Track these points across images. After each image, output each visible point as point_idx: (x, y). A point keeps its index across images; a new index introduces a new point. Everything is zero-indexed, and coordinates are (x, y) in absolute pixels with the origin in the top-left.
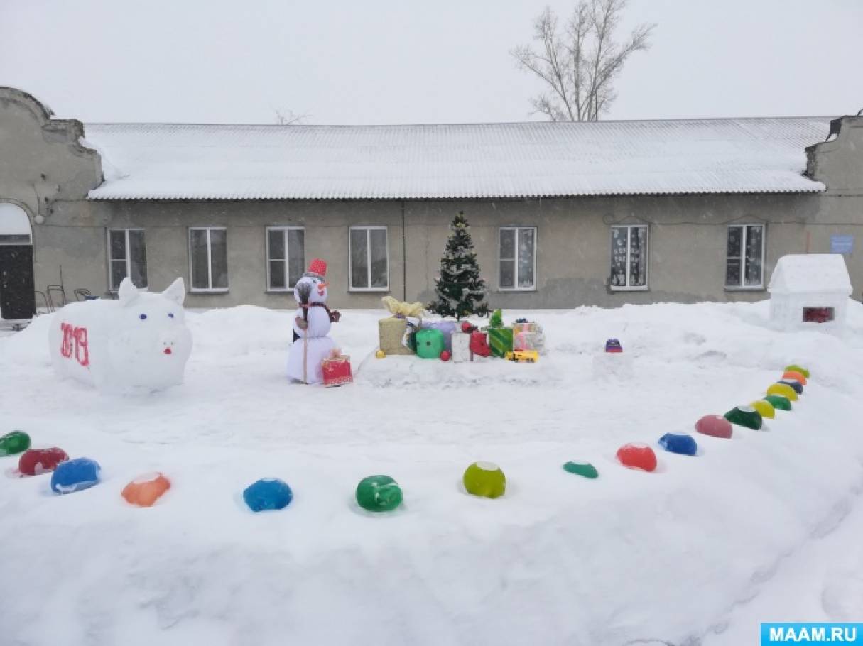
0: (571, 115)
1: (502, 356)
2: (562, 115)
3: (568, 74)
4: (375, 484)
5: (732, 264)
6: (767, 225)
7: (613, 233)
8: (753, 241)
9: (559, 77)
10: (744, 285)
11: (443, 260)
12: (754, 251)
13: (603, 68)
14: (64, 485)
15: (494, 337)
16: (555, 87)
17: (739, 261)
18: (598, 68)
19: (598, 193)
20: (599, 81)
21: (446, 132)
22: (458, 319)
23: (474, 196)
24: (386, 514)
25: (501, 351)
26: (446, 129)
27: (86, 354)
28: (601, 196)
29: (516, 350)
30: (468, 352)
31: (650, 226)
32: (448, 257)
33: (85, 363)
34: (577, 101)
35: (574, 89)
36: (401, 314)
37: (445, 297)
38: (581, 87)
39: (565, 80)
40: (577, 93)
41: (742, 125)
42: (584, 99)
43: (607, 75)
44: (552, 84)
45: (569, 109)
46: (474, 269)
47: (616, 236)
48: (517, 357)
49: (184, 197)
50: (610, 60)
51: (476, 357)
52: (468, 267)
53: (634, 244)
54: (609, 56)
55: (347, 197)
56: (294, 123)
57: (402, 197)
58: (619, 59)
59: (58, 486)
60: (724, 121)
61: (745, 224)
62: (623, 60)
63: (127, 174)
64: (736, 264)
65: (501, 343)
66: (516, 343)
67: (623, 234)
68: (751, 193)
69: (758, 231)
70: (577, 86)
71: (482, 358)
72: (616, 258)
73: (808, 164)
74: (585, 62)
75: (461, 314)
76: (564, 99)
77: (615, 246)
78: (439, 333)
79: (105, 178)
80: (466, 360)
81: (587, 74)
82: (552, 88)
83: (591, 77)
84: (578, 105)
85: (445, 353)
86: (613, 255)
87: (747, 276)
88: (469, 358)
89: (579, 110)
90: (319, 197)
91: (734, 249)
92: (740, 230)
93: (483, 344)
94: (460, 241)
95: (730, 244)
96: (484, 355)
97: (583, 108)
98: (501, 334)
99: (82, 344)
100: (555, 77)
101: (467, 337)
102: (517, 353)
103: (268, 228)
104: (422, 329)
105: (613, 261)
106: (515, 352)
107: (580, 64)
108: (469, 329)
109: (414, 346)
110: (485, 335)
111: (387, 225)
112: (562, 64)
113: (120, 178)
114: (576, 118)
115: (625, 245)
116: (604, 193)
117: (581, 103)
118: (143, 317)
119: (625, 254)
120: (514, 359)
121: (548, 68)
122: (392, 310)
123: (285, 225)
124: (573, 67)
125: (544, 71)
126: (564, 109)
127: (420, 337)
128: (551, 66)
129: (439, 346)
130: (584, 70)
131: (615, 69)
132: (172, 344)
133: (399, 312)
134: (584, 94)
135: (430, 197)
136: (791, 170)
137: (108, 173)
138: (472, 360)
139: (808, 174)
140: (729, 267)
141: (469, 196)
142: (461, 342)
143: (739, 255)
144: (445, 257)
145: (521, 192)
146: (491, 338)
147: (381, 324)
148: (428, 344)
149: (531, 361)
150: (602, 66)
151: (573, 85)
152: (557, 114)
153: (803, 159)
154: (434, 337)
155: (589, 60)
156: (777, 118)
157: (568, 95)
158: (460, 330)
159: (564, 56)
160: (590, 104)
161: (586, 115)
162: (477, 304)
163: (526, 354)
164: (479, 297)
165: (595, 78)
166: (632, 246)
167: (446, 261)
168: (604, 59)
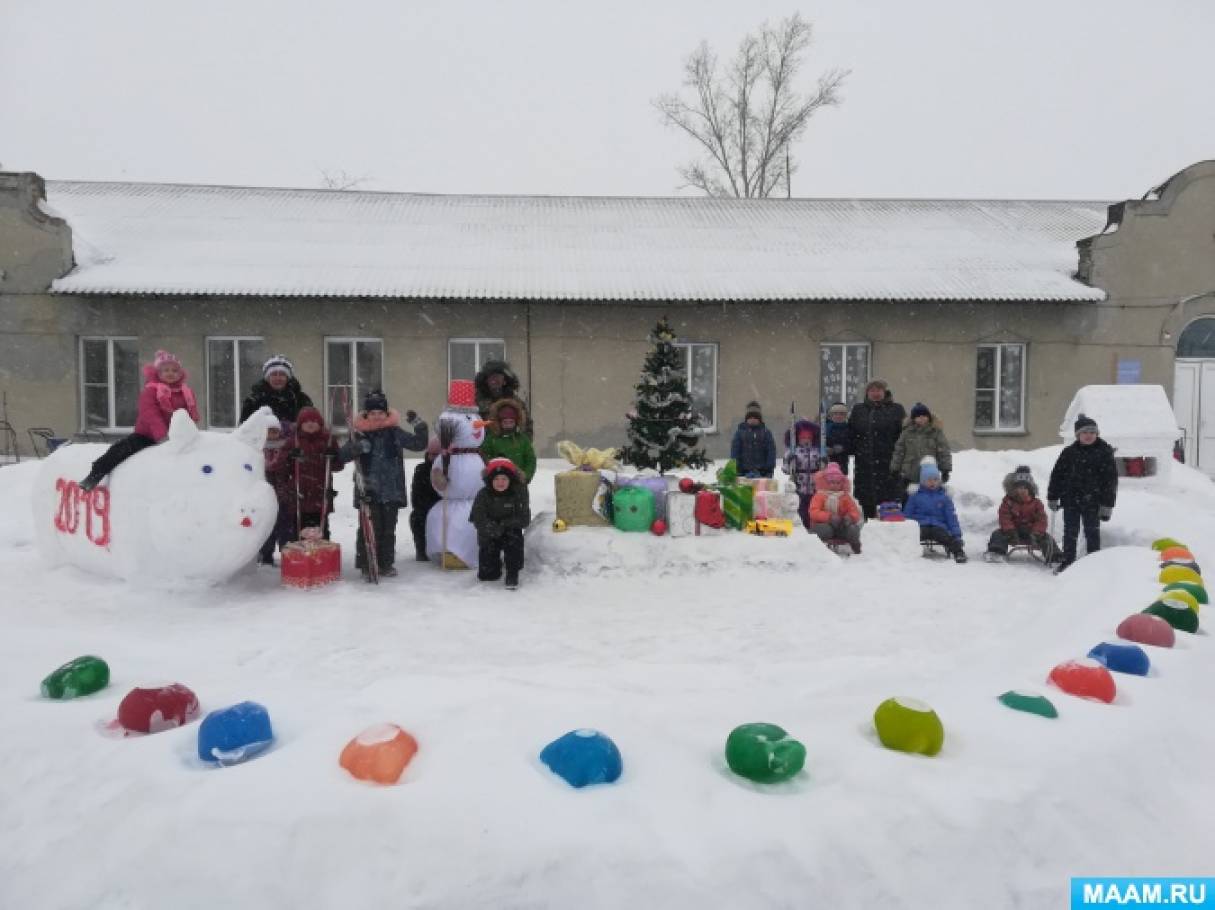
0: (737, 192)
1: (740, 528)
2: (724, 191)
3: (730, 134)
4: (762, 738)
5: (982, 399)
6: (1028, 345)
7: (823, 353)
8: (1010, 367)
9: (720, 138)
10: (998, 427)
11: (640, 387)
12: (1012, 381)
13: (779, 129)
14: (225, 748)
15: (731, 501)
16: (715, 153)
17: (992, 394)
18: (773, 128)
19: (804, 297)
20: (773, 146)
21: (581, 207)
22: (661, 472)
23: (632, 297)
24: (782, 787)
25: (738, 520)
26: (579, 202)
27: (106, 527)
28: (808, 301)
29: (758, 518)
30: (692, 522)
31: (872, 345)
32: (647, 382)
33: (103, 541)
34: (744, 172)
35: (740, 157)
36: (588, 464)
37: (643, 440)
38: (749, 153)
39: (727, 143)
40: (744, 162)
41: (983, 208)
42: (754, 169)
43: (783, 138)
44: (710, 147)
45: (734, 182)
46: (686, 400)
47: (826, 357)
48: (761, 529)
49: (201, 292)
50: (791, 117)
51: (704, 528)
52: (677, 396)
53: (851, 368)
54: (787, 112)
55: (448, 295)
56: (348, 189)
57: (529, 297)
58: (801, 118)
59: (215, 752)
60: (960, 204)
61: (997, 342)
62: (806, 119)
63: (111, 256)
64: (988, 399)
65: (739, 508)
66: (757, 509)
67: (836, 353)
68: (1008, 301)
69: (1016, 353)
70: (744, 153)
71: (713, 531)
72: (827, 388)
73: (1081, 262)
74: (755, 120)
75: (667, 466)
76: (727, 169)
77: (824, 371)
78: (648, 495)
79: (77, 261)
80: (690, 533)
81: (758, 137)
82: (709, 153)
83: (764, 141)
84: (745, 178)
85: (658, 523)
86: (822, 384)
87: (1002, 415)
88: (693, 531)
89: (747, 185)
90: (406, 295)
91: (984, 377)
92: (992, 351)
93: (716, 509)
94: (664, 359)
95: (980, 370)
96: (716, 526)
97: (753, 182)
98: (739, 494)
99: (99, 512)
100: (714, 139)
101: (691, 499)
102: (761, 523)
103: (328, 340)
104: (619, 488)
105: (822, 394)
106: (758, 521)
107: (748, 121)
108: (689, 488)
109: (611, 514)
110: (718, 496)
111: (505, 337)
112: (722, 121)
113: (101, 262)
114: (742, 194)
115: (838, 370)
116: (812, 297)
117: (749, 175)
118: (207, 470)
119: (839, 383)
120: (758, 532)
121: (705, 125)
122: (574, 460)
123: (354, 336)
124: (737, 125)
125: (700, 130)
126: (726, 183)
127: (619, 498)
128: (708, 123)
129: (649, 513)
130: (754, 131)
131: (795, 131)
132: (253, 511)
133: (586, 462)
134: (753, 163)
135: (569, 297)
136: (1058, 271)
137: (80, 253)
138: (698, 532)
139: (1081, 276)
140: (978, 403)
141: (624, 298)
142: (682, 508)
143: (993, 386)
144: (641, 382)
145: (690, 294)
146: (725, 503)
147: (558, 480)
148: (634, 509)
149: (782, 534)
150: (777, 125)
151: (738, 150)
152: (716, 189)
153: (1072, 257)
154: (641, 500)
155: (760, 117)
156: (1029, 202)
157: (731, 164)
158: (678, 489)
159: (726, 110)
160: (762, 177)
161: (757, 191)
162: (689, 452)
163: (773, 524)
164: (692, 441)
165: (769, 142)
166: (848, 372)
167: (646, 389)
168: (780, 116)
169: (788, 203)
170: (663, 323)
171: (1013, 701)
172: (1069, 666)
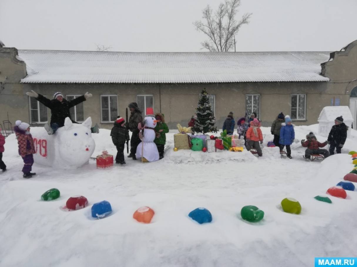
0: (218, 50)
1: (228, 149)
2: (214, 50)
3: (216, 33)
5: (292, 110)
6: (307, 95)
7: (246, 98)
8: (301, 101)
9: (213, 34)
10: (298, 119)
11: (198, 109)
12: (302, 104)
13: (231, 31)
14: (100, 214)
15: (225, 142)
16: (212, 38)
17: (296, 109)
18: (229, 31)
19: (241, 81)
20: (229, 36)
21: (174, 55)
22: (204, 134)
23: (190, 82)
25: (227, 147)
27: (46, 151)
28: (242, 82)
30: (214, 148)
31: (261, 95)
32: (200, 107)
33: (45, 155)
34: (220, 44)
35: (219, 39)
36: (183, 132)
37: (198, 124)
38: (222, 38)
39: (215, 35)
40: (220, 41)
41: (293, 54)
42: (224, 43)
43: (232, 34)
44: (210, 37)
45: (217, 47)
46: (211, 112)
47: (247, 99)
48: (234, 150)
49: (64, 82)
50: (234, 27)
51: (218, 150)
52: (209, 111)
53: (255, 102)
54: (233, 26)
55: (136, 82)
56: (105, 51)
57: (160, 82)
58: (237, 28)
59: (97, 215)
60: (285, 53)
61: (298, 94)
62: (239, 28)
63: (37, 72)
64: (295, 110)
65: (227, 144)
66: (232, 144)
67: (250, 98)
68: (301, 82)
69: (303, 97)
70: (220, 38)
71: (220, 150)
72: (247, 108)
73: (322, 70)
74: (224, 28)
75: (205, 132)
76: (215, 43)
77: (247, 103)
78: (201, 140)
79: (28, 73)
80: (213, 151)
81: (225, 33)
82: (210, 38)
83: (226, 34)
84: (221, 45)
85: (204, 148)
86: (246, 107)
87: (299, 115)
88: (214, 150)
89: (221, 48)
90: (124, 82)
91: (294, 104)
92: (296, 97)
93: (221, 144)
94: (204, 101)
95: (292, 102)
96: (221, 149)
97: (223, 47)
98: (227, 140)
99: (44, 147)
100: (212, 34)
101: (214, 141)
102: (234, 148)
103: (102, 96)
104: (192, 138)
105: (246, 109)
106: (233, 148)
107: (222, 29)
108: (213, 138)
109: (191, 146)
110: (221, 140)
111: (153, 94)
112: (214, 29)
113: (35, 73)
114: (220, 51)
115: (251, 102)
116: (243, 81)
117: (222, 45)
118: (76, 134)
119: (251, 106)
120: (233, 151)
121: (209, 30)
122: (180, 130)
123: (109, 94)
124: (218, 30)
125: (207, 32)
127: (194, 142)
128: (210, 30)
129: (201, 145)
130: (223, 31)
131: (236, 31)
132: (89, 146)
133: (183, 131)
134: (223, 41)
135: (172, 82)
136: (315, 73)
137: (29, 71)
138: (216, 151)
139: (321, 74)
140: (292, 112)
142: (211, 144)
143: (296, 107)
144: (198, 107)
145: (207, 81)
146: (224, 143)
147: (175, 136)
148: (197, 144)
149: (240, 151)
150: (230, 30)
151: (219, 38)
152: (212, 49)
153: (320, 68)
154: (199, 142)
155: (225, 27)
156: (306, 52)
157: (217, 42)
158: (210, 138)
159: (215, 25)
160: (226, 45)
161: (224, 50)
162: (212, 128)
163: (237, 148)
164: (213, 125)
165: (228, 35)
166: (254, 103)
167: (199, 109)
168: (231, 27)
169: (235, 53)
170: (204, 90)
171: (319, 198)
172: (333, 188)
